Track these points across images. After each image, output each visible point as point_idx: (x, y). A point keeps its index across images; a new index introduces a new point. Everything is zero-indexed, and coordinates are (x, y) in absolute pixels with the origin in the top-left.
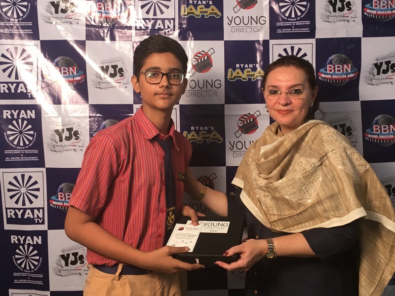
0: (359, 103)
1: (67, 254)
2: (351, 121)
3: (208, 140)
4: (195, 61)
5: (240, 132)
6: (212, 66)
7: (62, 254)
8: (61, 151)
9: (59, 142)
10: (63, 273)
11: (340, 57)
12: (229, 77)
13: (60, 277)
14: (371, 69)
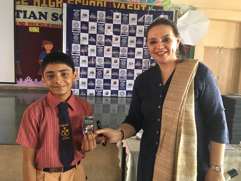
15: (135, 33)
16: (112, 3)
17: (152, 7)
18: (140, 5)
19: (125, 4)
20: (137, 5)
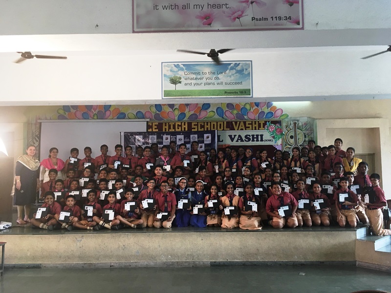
16: (232, 122)
17: (270, 122)
18: (258, 122)
19: (244, 122)
20: (255, 122)
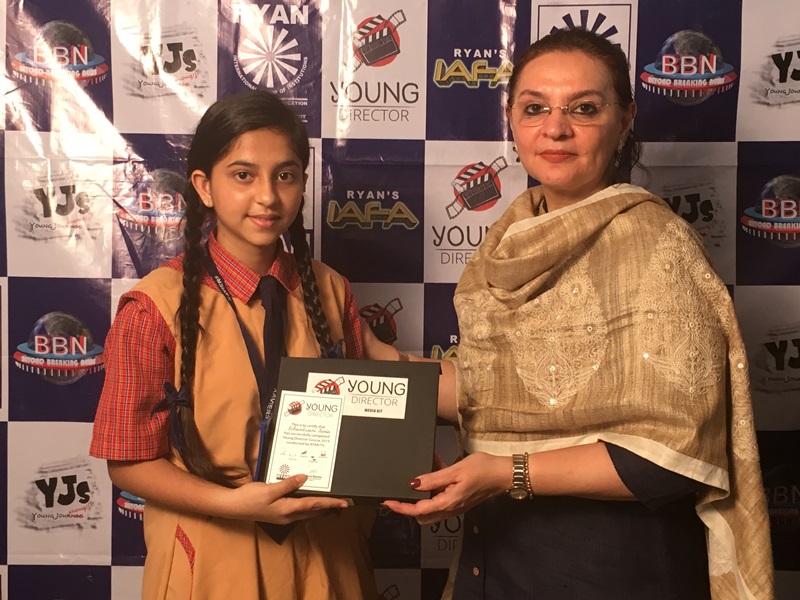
0: (734, 146)
1: (51, 479)
2: (713, 188)
3: (384, 222)
4: (360, 40)
5: (458, 206)
6: (399, 52)
7: (39, 477)
8: (46, 239)
9: (42, 218)
10: (39, 522)
11: (692, 38)
12: (436, 77)
13: (33, 531)
14: (765, 67)
15: (727, 99)
